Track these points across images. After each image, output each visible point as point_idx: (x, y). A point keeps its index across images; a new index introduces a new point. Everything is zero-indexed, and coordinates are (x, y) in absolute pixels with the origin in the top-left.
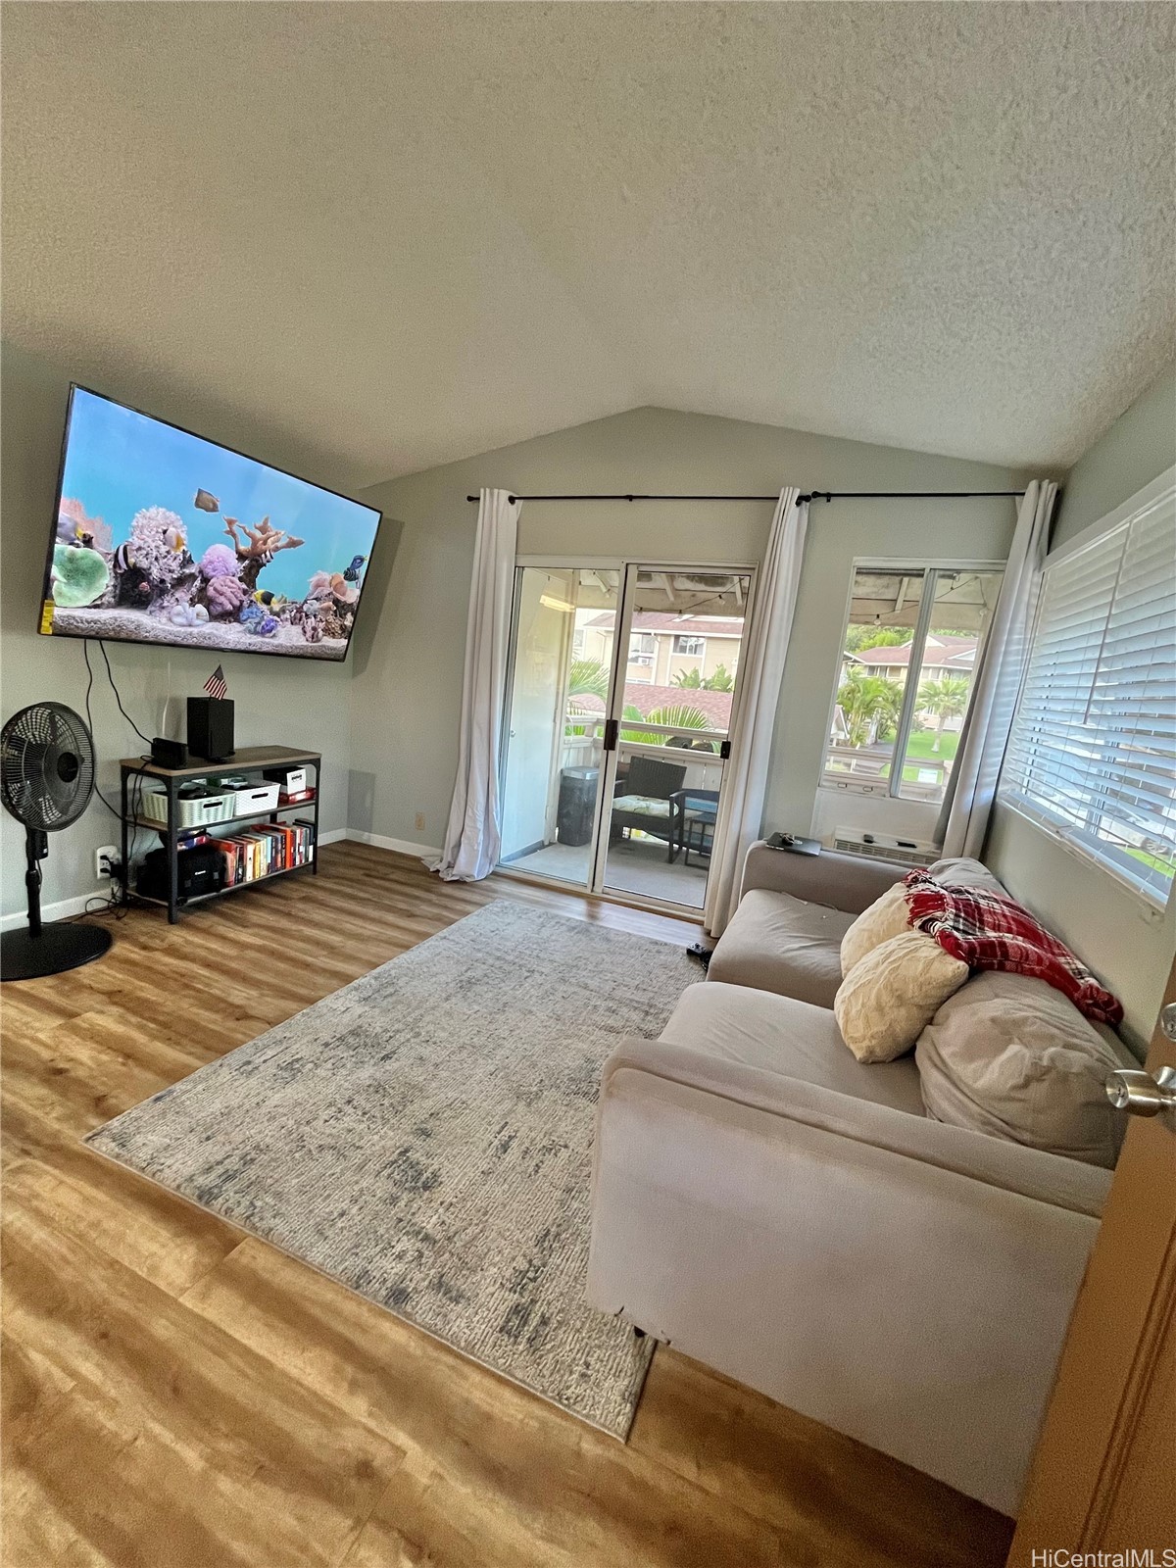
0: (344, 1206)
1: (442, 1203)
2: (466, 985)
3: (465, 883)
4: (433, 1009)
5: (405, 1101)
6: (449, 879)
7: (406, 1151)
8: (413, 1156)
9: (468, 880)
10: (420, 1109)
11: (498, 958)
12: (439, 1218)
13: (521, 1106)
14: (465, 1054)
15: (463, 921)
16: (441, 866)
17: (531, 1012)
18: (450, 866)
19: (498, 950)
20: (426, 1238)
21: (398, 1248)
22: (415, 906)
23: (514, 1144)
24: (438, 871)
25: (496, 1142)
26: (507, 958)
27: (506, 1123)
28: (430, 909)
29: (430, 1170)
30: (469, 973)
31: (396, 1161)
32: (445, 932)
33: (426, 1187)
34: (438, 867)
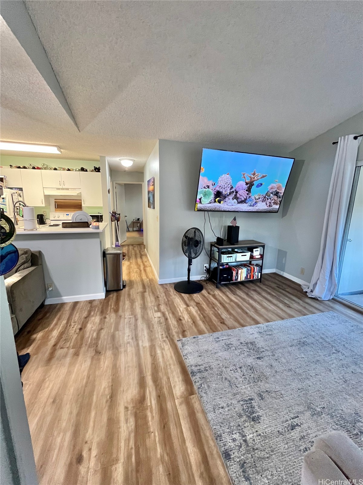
0: (225, 405)
1: (257, 431)
2: (302, 344)
3: (317, 300)
4: (284, 348)
5: (259, 379)
6: (310, 296)
7: (252, 399)
8: (254, 404)
9: (319, 299)
10: (263, 386)
11: (321, 338)
12: (253, 437)
13: (308, 414)
14: (290, 373)
15: (310, 316)
16: (309, 291)
17: (330, 370)
18: (312, 291)
19: (323, 334)
20: (245, 441)
21: (234, 436)
22: (292, 303)
23: (298, 429)
24: (307, 292)
25: (290, 422)
26: (327, 340)
27: (298, 417)
28: (298, 307)
29: (257, 414)
30: (305, 339)
31: (246, 401)
32: (301, 318)
33: (253, 420)
34: (307, 290)
